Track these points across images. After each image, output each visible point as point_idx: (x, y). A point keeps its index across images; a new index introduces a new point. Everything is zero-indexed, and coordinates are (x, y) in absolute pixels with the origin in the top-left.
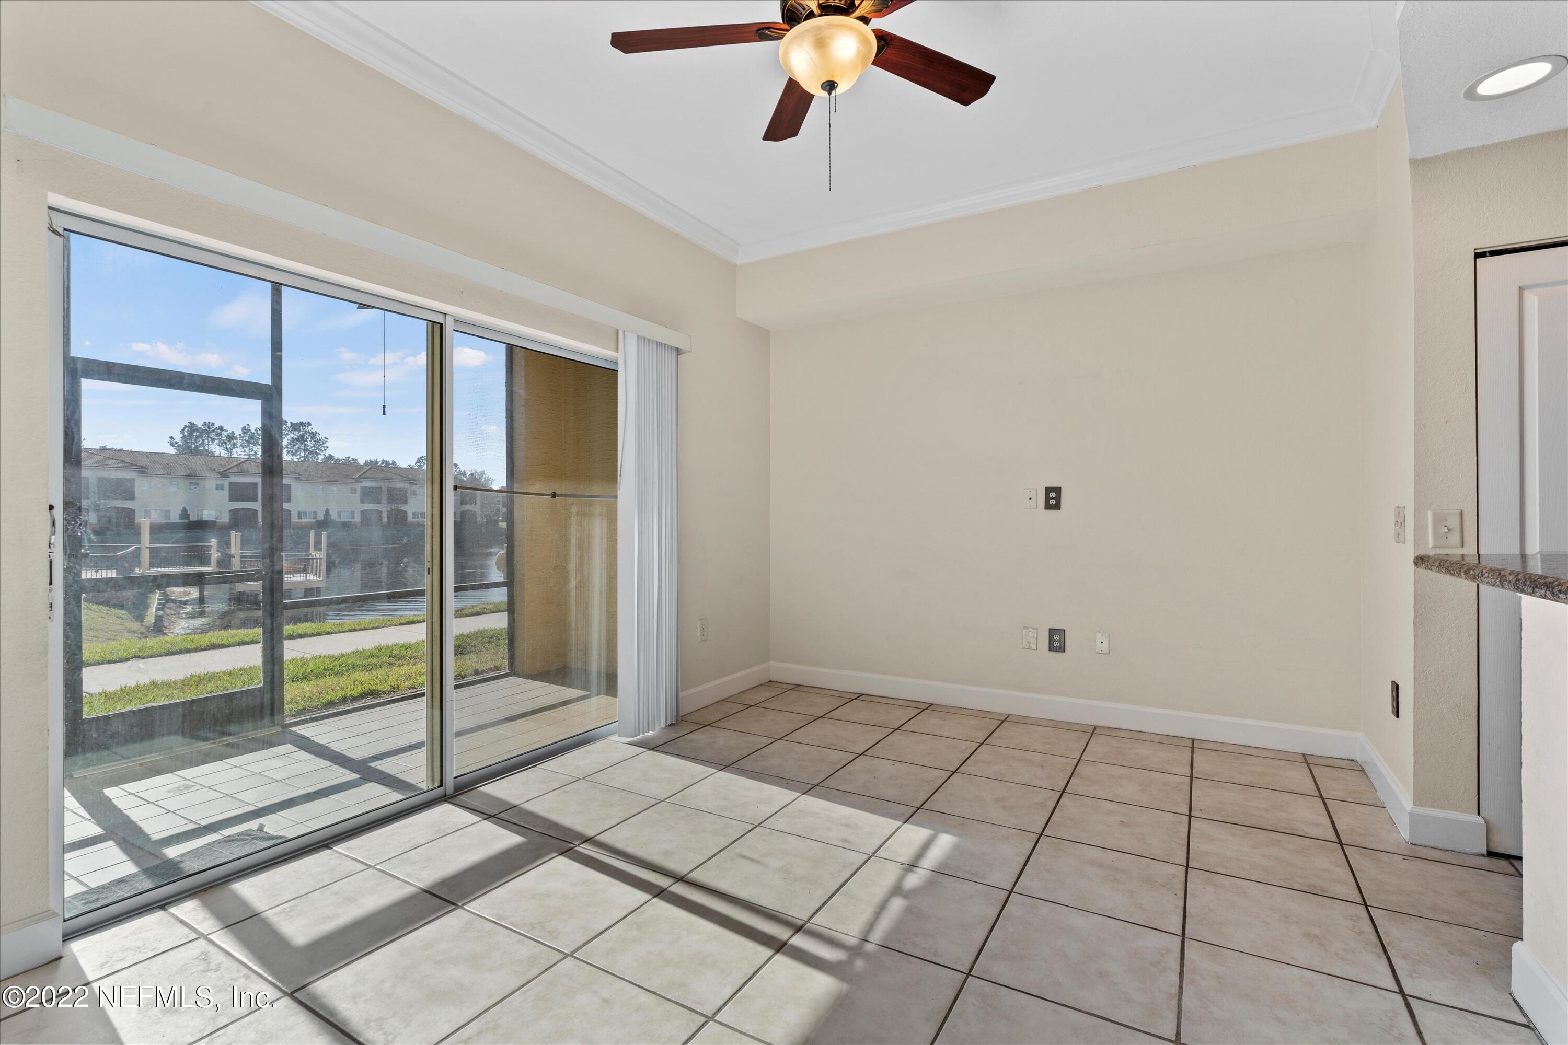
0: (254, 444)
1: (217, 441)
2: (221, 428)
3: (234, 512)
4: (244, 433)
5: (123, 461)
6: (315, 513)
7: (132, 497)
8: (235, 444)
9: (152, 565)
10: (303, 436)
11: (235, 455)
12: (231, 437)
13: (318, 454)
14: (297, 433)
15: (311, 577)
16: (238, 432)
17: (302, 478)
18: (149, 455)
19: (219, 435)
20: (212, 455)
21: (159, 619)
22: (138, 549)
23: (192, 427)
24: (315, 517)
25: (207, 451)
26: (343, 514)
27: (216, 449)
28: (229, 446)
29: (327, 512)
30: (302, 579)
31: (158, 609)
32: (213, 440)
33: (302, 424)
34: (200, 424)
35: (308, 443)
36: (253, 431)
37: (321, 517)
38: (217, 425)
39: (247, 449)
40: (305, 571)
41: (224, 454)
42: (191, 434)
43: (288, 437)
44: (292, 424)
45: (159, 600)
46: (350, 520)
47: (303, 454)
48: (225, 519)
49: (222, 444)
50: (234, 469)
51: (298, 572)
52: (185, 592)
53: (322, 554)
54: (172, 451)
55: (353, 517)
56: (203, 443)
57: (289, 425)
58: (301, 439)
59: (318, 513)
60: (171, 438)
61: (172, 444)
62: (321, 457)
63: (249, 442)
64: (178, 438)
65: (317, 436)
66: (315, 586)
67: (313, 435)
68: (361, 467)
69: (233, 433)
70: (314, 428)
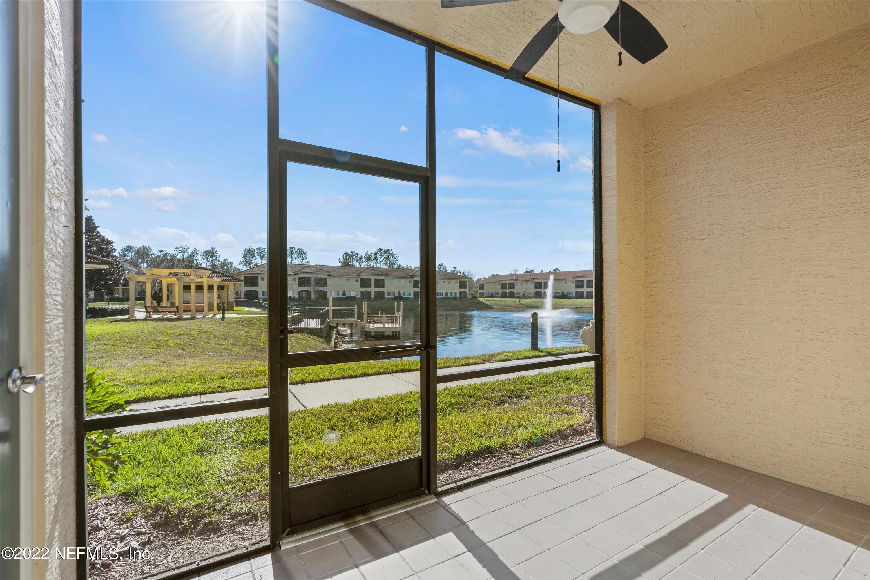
0: (370, 261)
1: (356, 260)
2: (357, 254)
3: (362, 293)
4: (366, 256)
5: (322, 270)
6: (394, 293)
7: (325, 285)
8: (362, 261)
9: (333, 317)
10: (389, 256)
11: (362, 266)
12: (361, 258)
13: (395, 264)
14: (386, 255)
15: (396, 325)
16: (364, 255)
17: (389, 276)
18: (332, 267)
19: (356, 257)
20: (353, 266)
21: (336, 343)
22: (328, 309)
23: (347, 254)
24: (394, 295)
25: (352, 264)
26: (406, 293)
27: (355, 264)
28: (360, 262)
29: (399, 292)
30: (392, 326)
31: (335, 339)
32: (354, 259)
33: (389, 250)
34: (349, 253)
35: (391, 259)
36: (369, 255)
37: (396, 295)
38: (356, 253)
39: (367, 263)
40: (393, 322)
41: (358, 265)
42: (346, 257)
43: (383, 257)
44: (384, 250)
45: (336, 334)
46: (409, 296)
47: (389, 265)
48: (359, 296)
49: (358, 261)
50: (363, 273)
51: (390, 323)
52: (345, 330)
53: (400, 314)
54: (340, 265)
55: (410, 295)
56: (351, 261)
57: (383, 251)
58: (388, 257)
59: (396, 293)
60: (339, 259)
61: (339, 262)
62: (396, 266)
63: (368, 260)
64: (342, 259)
65: (395, 256)
66: (397, 330)
67: (393, 255)
68: (413, 270)
69: (362, 256)
70: (393, 252)
